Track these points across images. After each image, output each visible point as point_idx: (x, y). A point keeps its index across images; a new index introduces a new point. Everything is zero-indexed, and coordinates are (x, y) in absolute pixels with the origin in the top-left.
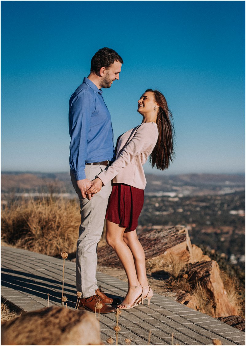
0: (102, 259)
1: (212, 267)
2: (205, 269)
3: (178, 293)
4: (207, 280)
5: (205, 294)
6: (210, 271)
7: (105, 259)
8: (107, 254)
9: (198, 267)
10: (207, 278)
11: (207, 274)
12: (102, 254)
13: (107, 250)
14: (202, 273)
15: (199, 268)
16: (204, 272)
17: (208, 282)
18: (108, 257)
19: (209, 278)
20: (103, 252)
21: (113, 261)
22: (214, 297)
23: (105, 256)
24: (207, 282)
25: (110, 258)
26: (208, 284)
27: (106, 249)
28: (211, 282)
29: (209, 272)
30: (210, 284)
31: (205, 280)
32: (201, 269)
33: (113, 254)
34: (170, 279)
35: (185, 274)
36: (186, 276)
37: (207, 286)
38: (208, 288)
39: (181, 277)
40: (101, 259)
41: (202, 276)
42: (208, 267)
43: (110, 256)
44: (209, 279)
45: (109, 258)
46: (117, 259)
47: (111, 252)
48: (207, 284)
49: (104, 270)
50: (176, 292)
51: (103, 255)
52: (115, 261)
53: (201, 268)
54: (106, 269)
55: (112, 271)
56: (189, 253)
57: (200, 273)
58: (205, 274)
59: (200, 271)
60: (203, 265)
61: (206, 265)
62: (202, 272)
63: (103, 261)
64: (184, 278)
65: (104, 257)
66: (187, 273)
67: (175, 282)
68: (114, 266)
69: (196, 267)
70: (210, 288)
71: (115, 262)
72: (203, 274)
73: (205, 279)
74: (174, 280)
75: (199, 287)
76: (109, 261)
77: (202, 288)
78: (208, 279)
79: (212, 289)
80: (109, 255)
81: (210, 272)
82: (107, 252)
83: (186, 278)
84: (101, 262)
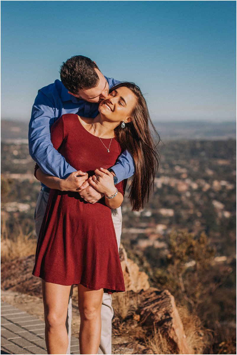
0: (15, 281)
1: (171, 306)
2: (164, 309)
3: (135, 348)
4: (168, 326)
5: (166, 345)
6: (171, 312)
7: (19, 280)
8: (20, 273)
9: (153, 305)
10: (167, 323)
11: (168, 317)
12: (13, 272)
13: (19, 267)
14: (160, 315)
15: (155, 307)
16: (163, 313)
17: (169, 328)
18: (22, 278)
19: (171, 323)
20: (14, 269)
21: (30, 284)
22: (178, 349)
23: (18, 276)
24: (167, 329)
25: (26, 280)
26: (170, 332)
27: (17, 265)
28: (173, 329)
29: (170, 314)
30: (172, 332)
31: (165, 326)
32: (158, 309)
33: (27, 273)
34: (116, 320)
35: (136, 315)
36: (137, 317)
37: (168, 335)
38: (170, 337)
39: (130, 317)
40: (13, 280)
41: (160, 320)
42: (166, 307)
43: (25, 276)
44: (171, 325)
45: (24, 279)
46: (35, 282)
47: (25, 270)
48: (168, 332)
49: (23, 301)
50: (132, 348)
51: (15, 273)
52: (34, 284)
53: (158, 307)
54: (26, 300)
55: (33, 303)
56: (129, 276)
57: (157, 315)
58: (164, 316)
59: (157, 312)
60: (159, 302)
61: (163, 303)
62: (160, 313)
63: (16, 284)
64: (135, 320)
65: (17, 278)
66: (138, 312)
67: (123, 325)
68: (33, 293)
69: (149, 305)
70: (173, 337)
71: (34, 286)
72: (162, 317)
73: (166, 324)
74: (121, 323)
75: (158, 334)
76: (25, 284)
77: (163, 337)
78: (169, 324)
79: (175, 339)
80: (23, 274)
81: (172, 315)
82: (20, 269)
83: (137, 320)
84: (14, 286)
